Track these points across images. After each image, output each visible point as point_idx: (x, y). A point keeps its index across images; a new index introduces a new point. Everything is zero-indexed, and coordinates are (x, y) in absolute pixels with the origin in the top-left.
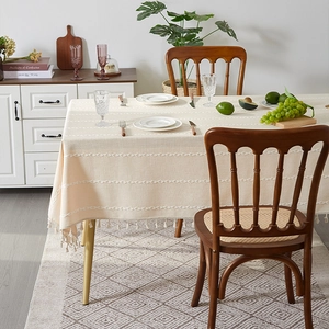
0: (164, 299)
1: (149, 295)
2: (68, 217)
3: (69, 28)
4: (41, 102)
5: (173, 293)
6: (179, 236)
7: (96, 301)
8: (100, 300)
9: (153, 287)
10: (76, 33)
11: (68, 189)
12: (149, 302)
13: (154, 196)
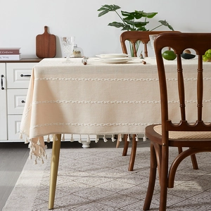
0: (119, 206)
1: (106, 203)
2: (37, 128)
3: (46, 28)
4: (22, 76)
5: (127, 202)
6: (132, 170)
7: (60, 207)
8: (64, 207)
9: (110, 199)
10: (52, 32)
11: (38, 106)
12: (106, 208)
13: (110, 114)
